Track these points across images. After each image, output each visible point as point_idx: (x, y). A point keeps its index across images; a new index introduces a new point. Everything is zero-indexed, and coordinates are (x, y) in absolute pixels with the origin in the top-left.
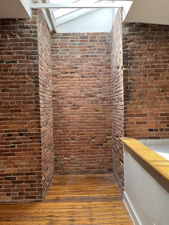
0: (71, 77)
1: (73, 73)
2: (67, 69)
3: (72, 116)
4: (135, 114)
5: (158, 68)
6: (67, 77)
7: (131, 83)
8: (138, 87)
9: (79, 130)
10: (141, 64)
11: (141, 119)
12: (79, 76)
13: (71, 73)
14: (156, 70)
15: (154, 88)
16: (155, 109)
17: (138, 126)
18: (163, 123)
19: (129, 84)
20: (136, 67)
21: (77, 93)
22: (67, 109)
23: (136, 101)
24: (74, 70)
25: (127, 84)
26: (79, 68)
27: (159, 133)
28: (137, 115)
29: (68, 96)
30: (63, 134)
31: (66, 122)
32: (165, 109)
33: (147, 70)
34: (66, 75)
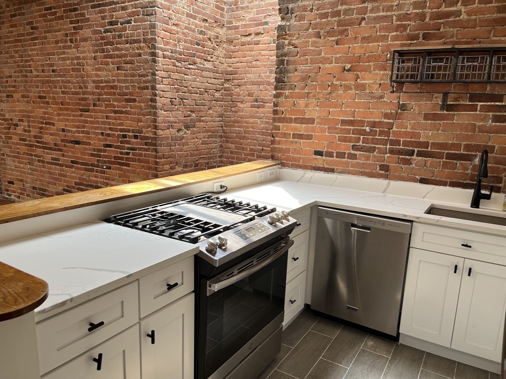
0: (256, 42)
1: (260, 35)
2: (250, 26)
3: (252, 120)
4: (293, 117)
5: (347, 17)
6: (249, 43)
7: (290, 53)
8: (302, 61)
9: (261, 148)
10: (311, 10)
11: (302, 128)
12: (268, 40)
13: (257, 34)
14: (342, 20)
15: (334, 62)
16: (331, 110)
17: (296, 143)
18: (344, 140)
19: (285, 55)
20: (302, 18)
21: (263, 75)
22: (245, 105)
23: (296, 91)
24: (260, 29)
25: (282, 55)
26: (270, 22)
27: (334, 160)
28: (296, 120)
29: (248, 82)
30: (236, 153)
31: (241, 131)
32: (353, 110)
33: (321, 24)
34: (248, 39)
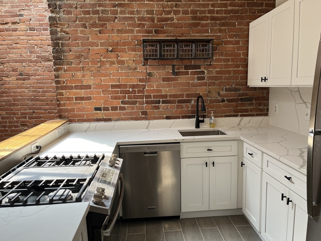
0: (14, 30)
1: (17, 24)
2: (6, 17)
3: (19, 90)
4: (73, 85)
5: (104, 15)
6: (7, 30)
7: (63, 38)
8: (75, 44)
9: (32, 111)
10: (76, 8)
11: (82, 93)
13: (14, 23)
14: (101, 17)
15: (99, 45)
16: (102, 78)
17: (79, 103)
18: (116, 98)
19: (60, 39)
20: (69, 13)
21: (24, 55)
22: (11, 79)
23: (73, 66)
24: (17, 19)
25: (56, 39)
26: (25, 15)
27: (110, 113)
28: (76, 87)
29: (11, 60)
30: (7, 118)
31: (10, 99)
32: (118, 78)
33: (85, 18)
34: (6, 26)
